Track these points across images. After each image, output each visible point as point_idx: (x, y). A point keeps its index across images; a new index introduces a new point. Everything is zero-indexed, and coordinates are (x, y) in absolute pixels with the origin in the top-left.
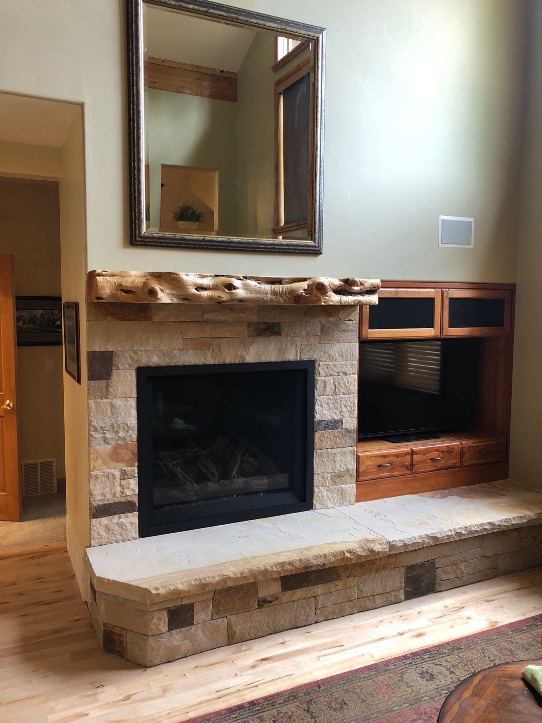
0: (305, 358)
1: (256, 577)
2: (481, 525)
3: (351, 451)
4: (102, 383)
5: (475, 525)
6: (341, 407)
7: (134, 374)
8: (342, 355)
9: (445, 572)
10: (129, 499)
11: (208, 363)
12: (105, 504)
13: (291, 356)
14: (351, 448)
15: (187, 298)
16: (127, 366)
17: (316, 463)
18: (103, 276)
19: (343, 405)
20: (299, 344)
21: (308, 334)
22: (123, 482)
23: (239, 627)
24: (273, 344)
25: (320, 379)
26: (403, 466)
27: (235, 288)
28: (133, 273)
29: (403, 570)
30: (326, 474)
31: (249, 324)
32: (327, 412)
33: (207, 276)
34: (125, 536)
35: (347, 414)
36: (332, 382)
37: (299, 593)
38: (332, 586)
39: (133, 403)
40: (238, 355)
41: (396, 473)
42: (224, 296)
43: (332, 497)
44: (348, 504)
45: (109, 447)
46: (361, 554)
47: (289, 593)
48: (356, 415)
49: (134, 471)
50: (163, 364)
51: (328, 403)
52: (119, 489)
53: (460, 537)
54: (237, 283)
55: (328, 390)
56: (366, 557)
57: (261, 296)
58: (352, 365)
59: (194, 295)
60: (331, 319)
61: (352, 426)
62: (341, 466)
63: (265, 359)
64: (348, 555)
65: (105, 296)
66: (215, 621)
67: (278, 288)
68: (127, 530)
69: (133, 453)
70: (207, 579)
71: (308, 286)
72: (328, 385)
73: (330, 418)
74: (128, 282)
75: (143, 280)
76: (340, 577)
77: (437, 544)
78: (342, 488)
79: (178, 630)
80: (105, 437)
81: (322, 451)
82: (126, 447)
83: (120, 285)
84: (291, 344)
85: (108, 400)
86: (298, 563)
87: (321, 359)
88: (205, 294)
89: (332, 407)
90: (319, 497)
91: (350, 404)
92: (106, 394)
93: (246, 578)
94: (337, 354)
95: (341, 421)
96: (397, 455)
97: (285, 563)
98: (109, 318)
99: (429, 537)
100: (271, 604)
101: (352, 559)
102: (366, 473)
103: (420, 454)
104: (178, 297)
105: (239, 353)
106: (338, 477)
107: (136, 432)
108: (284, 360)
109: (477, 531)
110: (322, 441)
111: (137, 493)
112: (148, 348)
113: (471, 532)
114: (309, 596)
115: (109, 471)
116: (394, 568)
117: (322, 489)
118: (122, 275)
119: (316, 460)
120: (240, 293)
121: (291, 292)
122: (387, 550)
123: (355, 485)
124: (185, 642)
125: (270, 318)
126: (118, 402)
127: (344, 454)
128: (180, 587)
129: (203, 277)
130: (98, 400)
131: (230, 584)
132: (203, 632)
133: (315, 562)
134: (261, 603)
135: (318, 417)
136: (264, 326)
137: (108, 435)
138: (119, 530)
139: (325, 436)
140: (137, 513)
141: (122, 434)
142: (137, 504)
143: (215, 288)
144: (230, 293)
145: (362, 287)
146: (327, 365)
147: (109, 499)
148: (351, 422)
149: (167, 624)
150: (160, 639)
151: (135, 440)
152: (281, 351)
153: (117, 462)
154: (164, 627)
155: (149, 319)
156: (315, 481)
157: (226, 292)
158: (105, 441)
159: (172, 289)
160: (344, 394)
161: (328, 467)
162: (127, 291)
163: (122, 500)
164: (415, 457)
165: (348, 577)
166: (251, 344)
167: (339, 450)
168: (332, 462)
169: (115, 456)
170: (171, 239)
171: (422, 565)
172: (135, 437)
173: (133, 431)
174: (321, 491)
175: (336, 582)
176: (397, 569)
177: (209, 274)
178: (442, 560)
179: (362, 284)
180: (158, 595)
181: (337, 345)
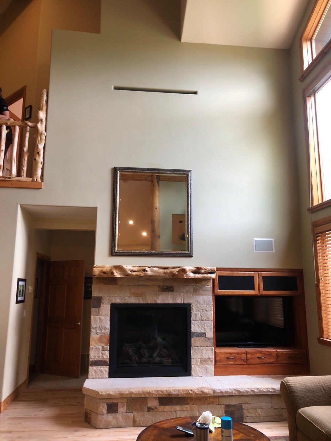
0: (186, 302)
1: (145, 395)
2: (267, 388)
3: (211, 348)
4: (97, 309)
5: (263, 388)
6: (205, 327)
7: (109, 306)
8: (204, 301)
9: (249, 412)
10: (105, 360)
11: (140, 303)
12: (95, 361)
13: (179, 301)
14: (211, 347)
15: (128, 275)
16: (107, 303)
17: (193, 353)
18: (96, 267)
19: (206, 326)
20: (182, 296)
21: (187, 291)
22: (103, 352)
23: (138, 418)
24: (170, 295)
25: (193, 313)
26: (242, 360)
27: (147, 271)
28: (107, 266)
29: (223, 406)
30: (198, 359)
31: (159, 286)
32: (197, 329)
33: (135, 267)
34: (103, 376)
35: (208, 330)
36: (200, 314)
37: (168, 408)
38: (184, 407)
39: (108, 318)
40: (153, 300)
41: (237, 363)
42: (142, 274)
43: (201, 371)
44: (210, 375)
45: (98, 336)
46: (197, 393)
47: (162, 407)
48: (213, 331)
49: (107, 347)
50: (121, 302)
51: (198, 324)
52: (101, 354)
53: (254, 393)
54: (147, 269)
55: (197, 318)
56: (200, 394)
57: (159, 274)
58: (210, 307)
59: (130, 274)
60: (198, 285)
61: (211, 336)
62: (205, 356)
63: (166, 302)
64: (190, 392)
65: (96, 275)
66: (127, 413)
67: (166, 271)
68: (103, 373)
69: (107, 340)
70: (123, 392)
71: (179, 270)
72: (197, 316)
73: (199, 332)
74: (105, 270)
75: (110, 268)
76: (188, 403)
77: (240, 395)
78: (206, 367)
79: (111, 414)
80: (97, 332)
81: (195, 347)
82: (105, 337)
83: (102, 271)
84: (179, 296)
85: (99, 317)
86: (165, 392)
87: (194, 303)
88: (134, 273)
89: (200, 326)
90: (194, 370)
91: (209, 325)
92: (98, 314)
93: (141, 394)
94: (201, 301)
95: (205, 333)
96: (238, 353)
97: (159, 390)
98: (101, 283)
99: (235, 390)
100: (154, 410)
101: (192, 394)
102: (220, 361)
103: (251, 354)
104: (124, 275)
105: (154, 299)
106: (204, 361)
107: (109, 331)
108: (175, 303)
109: (264, 392)
110: (195, 342)
111: (108, 357)
112: (115, 296)
113: (260, 391)
114: (172, 410)
115: (97, 346)
116: (218, 404)
117: (196, 366)
118: (103, 267)
119: (192, 352)
120: (149, 273)
121: (171, 272)
122: (212, 393)
123: (213, 366)
124: (113, 420)
125: (168, 284)
126: (102, 318)
127: (207, 350)
128: (111, 393)
129: (134, 267)
130: (95, 316)
131: (133, 396)
132: (122, 417)
133: (173, 393)
134: (149, 409)
135: (193, 331)
136: (166, 287)
137: (98, 331)
138: (100, 373)
139: (197, 340)
140: (108, 367)
141: (103, 331)
142: (108, 362)
143: (138, 271)
144: (145, 273)
145: (206, 271)
146: (197, 306)
147: (97, 359)
148: (211, 334)
149: (106, 410)
150: (103, 416)
151: (109, 334)
152: (174, 299)
153: (101, 343)
154: (105, 411)
155: (116, 284)
156: (192, 362)
157: (143, 273)
158: (97, 333)
159: (121, 272)
160: (206, 320)
161: (199, 356)
162: (104, 273)
163: (102, 360)
164: (249, 356)
165: (193, 404)
166: (159, 295)
167: (204, 347)
168: (201, 353)
169: (100, 340)
170: (127, 253)
171: (235, 406)
172: (109, 333)
173: (108, 330)
174: (195, 367)
175: (187, 406)
176: (220, 405)
177: (136, 266)
178: (247, 405)
179: (205, 269)
180: (102, 395)
181: (202, 297)
